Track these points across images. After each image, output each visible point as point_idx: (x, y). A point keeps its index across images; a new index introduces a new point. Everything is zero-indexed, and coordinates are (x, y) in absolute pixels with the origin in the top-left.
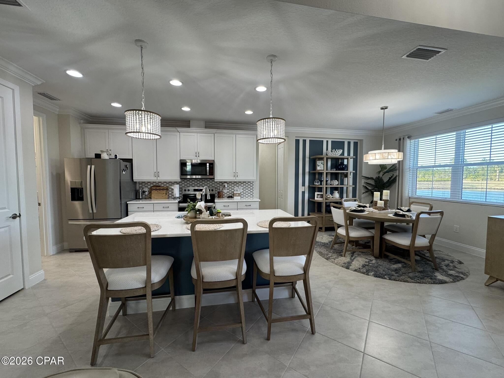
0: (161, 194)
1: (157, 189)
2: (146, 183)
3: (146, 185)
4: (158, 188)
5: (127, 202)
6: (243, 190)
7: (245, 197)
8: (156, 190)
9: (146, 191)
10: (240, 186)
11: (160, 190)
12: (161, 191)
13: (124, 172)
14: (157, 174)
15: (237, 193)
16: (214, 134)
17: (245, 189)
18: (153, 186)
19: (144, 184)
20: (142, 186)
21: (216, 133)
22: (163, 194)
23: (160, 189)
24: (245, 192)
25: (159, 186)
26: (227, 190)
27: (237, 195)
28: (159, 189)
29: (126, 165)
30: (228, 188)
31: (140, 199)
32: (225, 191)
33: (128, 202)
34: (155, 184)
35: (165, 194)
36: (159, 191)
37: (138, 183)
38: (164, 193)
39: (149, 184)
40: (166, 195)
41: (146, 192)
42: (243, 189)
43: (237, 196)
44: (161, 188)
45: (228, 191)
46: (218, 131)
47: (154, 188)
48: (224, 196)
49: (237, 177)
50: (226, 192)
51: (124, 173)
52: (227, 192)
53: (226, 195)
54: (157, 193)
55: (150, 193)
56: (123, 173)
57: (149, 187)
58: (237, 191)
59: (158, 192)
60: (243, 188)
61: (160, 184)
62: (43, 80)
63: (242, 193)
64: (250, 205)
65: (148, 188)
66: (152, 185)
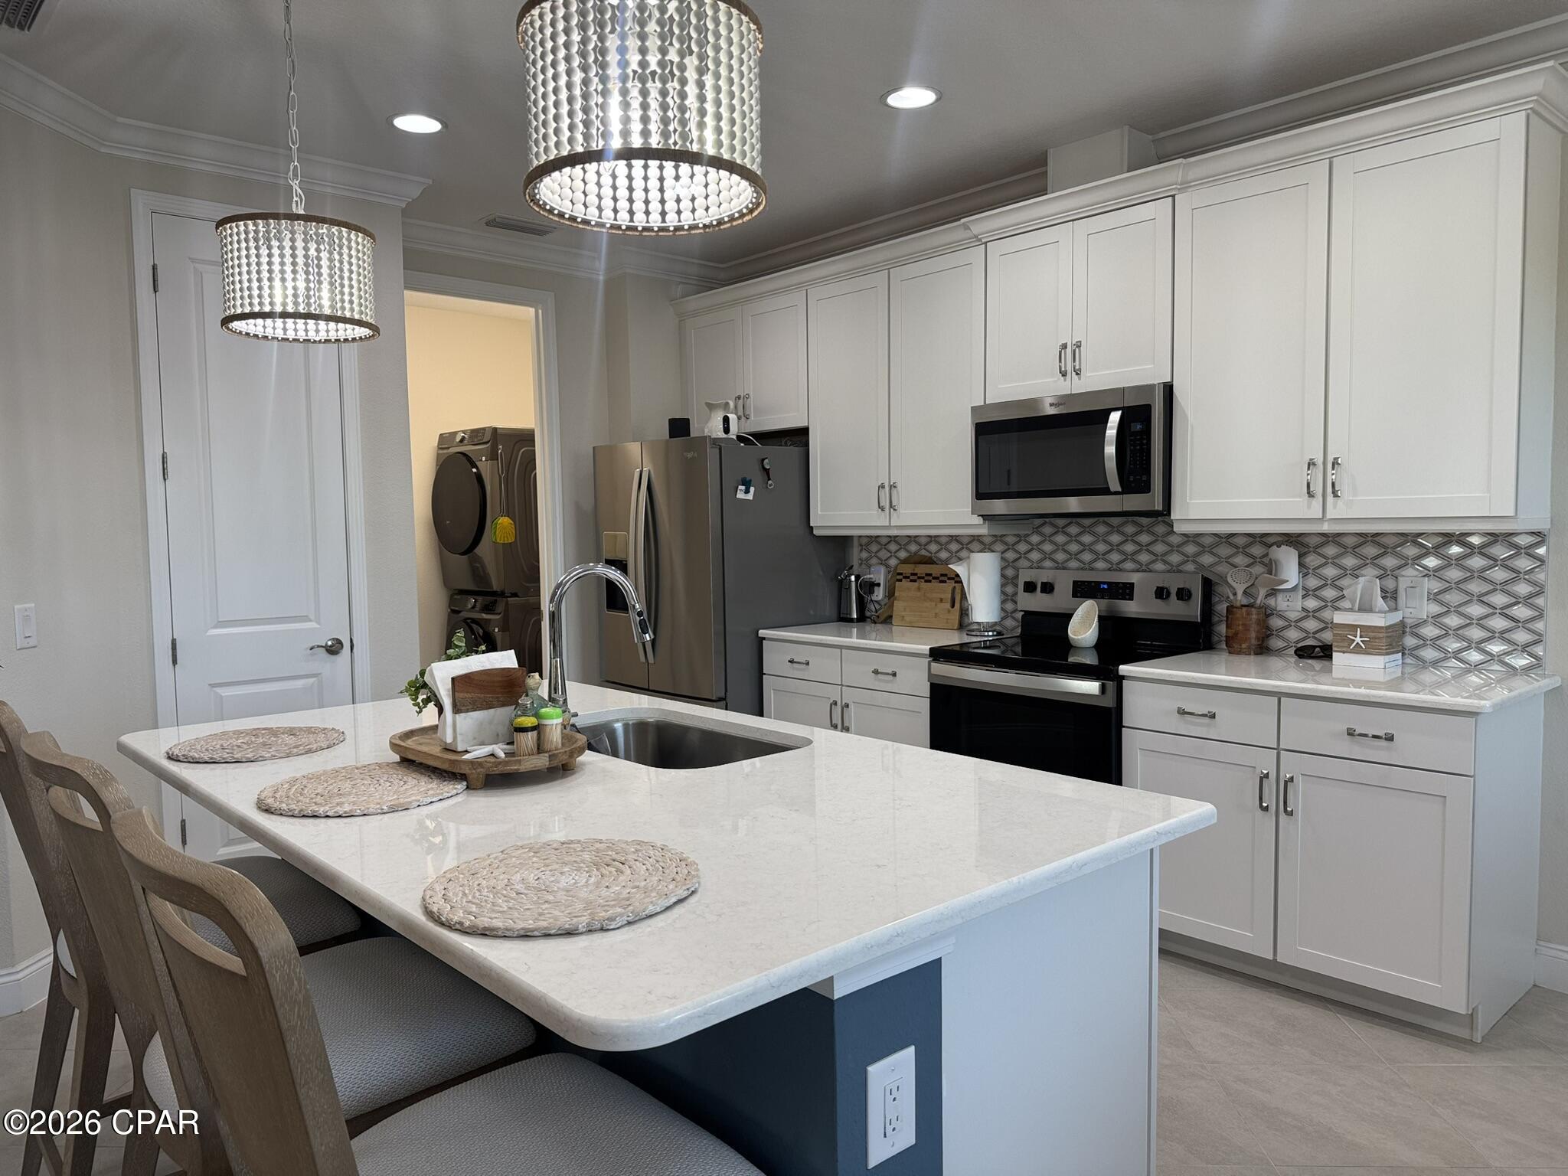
0: (931, 600)
1: (916, 574)
2: (884, 541)
3: (883, 554)
4: (921, 569)
5: (760, 631)
6: (1441, 603)
7: (1454, 663)
8: (914, 577)
9: (879, 585)
10: (1409, 572)
11: (930, 581)
12: (935, 584)
13: (747, 491)
14: (887, 496)
15: (1353, 628)
16: (1173, 196)
17: (1454, 598)
18: (904, 562)
19: (874, 548)
20: (867, 559)
21: (1185, 186)
22: (941, 600)
23: (930, 575)
24: (1453, 621)
25: (929, 561)
26: (1304, 597)
27: (1358, 640)
28: (927, 575)
29: (763, 460)
30: (1313, 582)
31: (851, 620)
32: (1290, 606)
33: (762, 633)
34: (913, 548)
35: (948, 605)
36: (924, 585)
37: (856, 542)
38: (942, 596)
39: (893, 547)
40: (953, 606)
41: (876, 588)
42: (1434, 597)
43: (1358, 650)
44: (935, 570)
45: (1312, 604)
46: (1192, 175)
47: (907, 569)
48: (1276, 643)
49: (1335, 494)
50: (1293, 616)
51: (750, 496)
52: (1304, 609)
53: (1293, 635)
54: (919, 594)
55: (891, 594)
56: (740, 495)
57: (893, 562)
58: (1366, 608)
59: (919, 589)
60: (1436, 586)
61: (933, 547)
62: (422, 180)
63: (1430, 631)
64: (1390, 738)
65: (887, 566)
66: (903, 555)
